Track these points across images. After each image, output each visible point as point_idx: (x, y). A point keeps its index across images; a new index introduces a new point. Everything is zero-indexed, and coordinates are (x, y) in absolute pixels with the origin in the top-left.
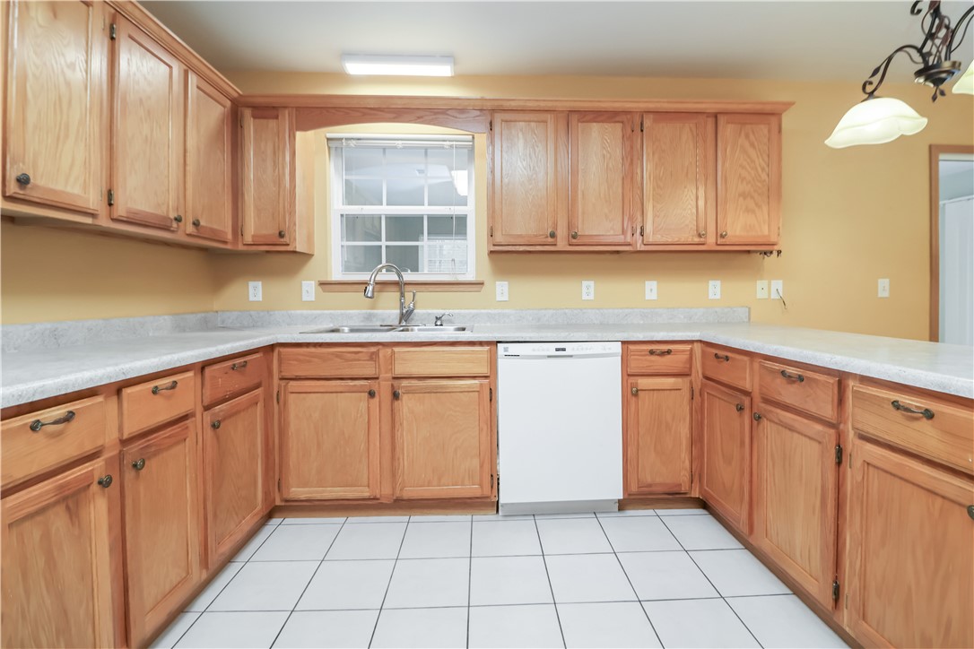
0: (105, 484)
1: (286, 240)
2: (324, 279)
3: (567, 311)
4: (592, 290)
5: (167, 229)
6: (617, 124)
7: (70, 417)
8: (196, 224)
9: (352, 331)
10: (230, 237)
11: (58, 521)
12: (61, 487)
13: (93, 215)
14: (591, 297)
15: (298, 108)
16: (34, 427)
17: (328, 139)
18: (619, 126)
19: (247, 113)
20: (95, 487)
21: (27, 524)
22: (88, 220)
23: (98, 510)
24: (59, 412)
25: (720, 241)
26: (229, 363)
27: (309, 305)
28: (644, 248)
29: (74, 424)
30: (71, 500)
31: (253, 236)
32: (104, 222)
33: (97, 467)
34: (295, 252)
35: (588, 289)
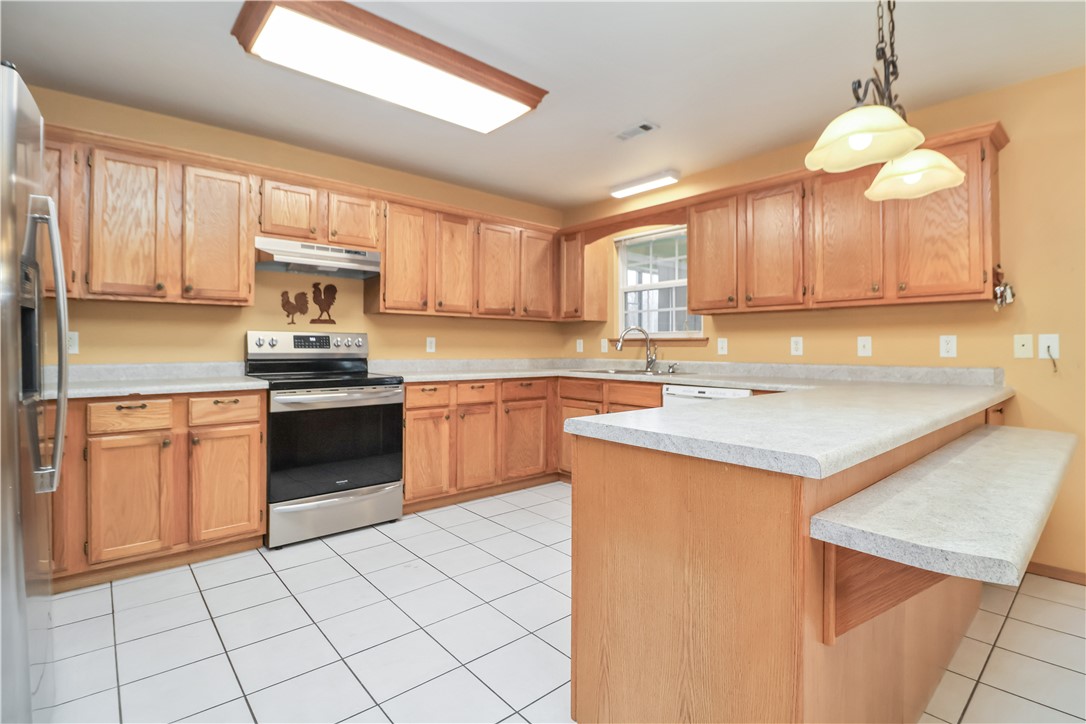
0: (448, 418)
1: (579, 314)
2: (611, 338)
3: (774, 365)
4: (801, 346)
5: (508, 314)
6: (788, 195)
7: (435, 390)
8: (525, 310)
9: (617, 372)
10: (550, 313)
11: (430, 424)
12: (431, 414)
13: (470, 313)
14: (800, 353)
15: (586, 231)
16: (423, 390)
17: (616, 242)
18: (789, 196)
19: (563, 239)
20: (444, 418)
21: (420, 422)
22: (468, 315)
23: (445, 427)
24: (432, 387)
25: (903, 293)
26: (520, 382)
27: (605, 355)
28: (815, 306)
29: (437, 393)
30: (436, 419)
31: (566, 313)
32: (475, 315)
33: (445, 411)
34: (584, 321)
35: (797, 344)
